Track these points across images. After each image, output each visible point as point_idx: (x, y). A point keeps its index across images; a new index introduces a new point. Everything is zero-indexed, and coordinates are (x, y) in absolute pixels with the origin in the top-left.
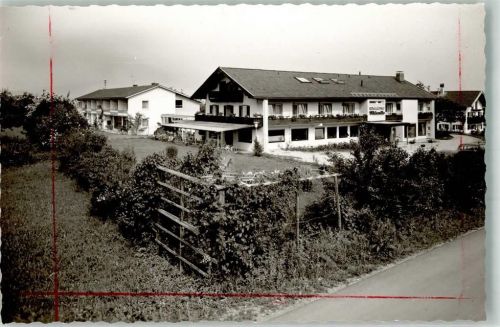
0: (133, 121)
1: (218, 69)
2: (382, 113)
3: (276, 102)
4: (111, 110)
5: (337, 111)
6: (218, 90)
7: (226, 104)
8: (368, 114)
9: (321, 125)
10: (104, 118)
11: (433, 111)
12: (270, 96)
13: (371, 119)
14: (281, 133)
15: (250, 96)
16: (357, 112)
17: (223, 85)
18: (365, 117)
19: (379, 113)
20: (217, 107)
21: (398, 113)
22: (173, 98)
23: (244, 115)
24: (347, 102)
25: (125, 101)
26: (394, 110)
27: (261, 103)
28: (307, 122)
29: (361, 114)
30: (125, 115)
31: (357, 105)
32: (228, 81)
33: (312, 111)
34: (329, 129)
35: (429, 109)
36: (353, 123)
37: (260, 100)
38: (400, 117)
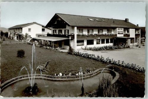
0: (24, 36)
1: (56, 14)
2: (122, 33)
3: (80, 28)
4: (18, 32)
5: (105, 32)
6: (56, 23)
7: (59, 29)
8: (117, 34)
9: (99, 38)
10: (15, 35)
11: (140, 33)
12: (78, 25)
13: (118, 36)
14: (83, 41)
15: (69, 25)
16: (113, 33)
17: (58, 21)
18: (116, 35)
19: (121, 34)
20: (56, 31)
21: (128, 34)
22: (41, 28)
23: (67, 33)
24: (109, 29)
25: (21, 28)
26: (126, 33)
27: (74, 29)
28: (93, 37)
29: (115, 34)
30: (21, 34)
31: (112, 30)
32: (60, 19)
33: (95, 32)
34: (102, 40)
35: (138, 32)
36: (111, 38)
37: (73, 27)
38: (129, 35)
